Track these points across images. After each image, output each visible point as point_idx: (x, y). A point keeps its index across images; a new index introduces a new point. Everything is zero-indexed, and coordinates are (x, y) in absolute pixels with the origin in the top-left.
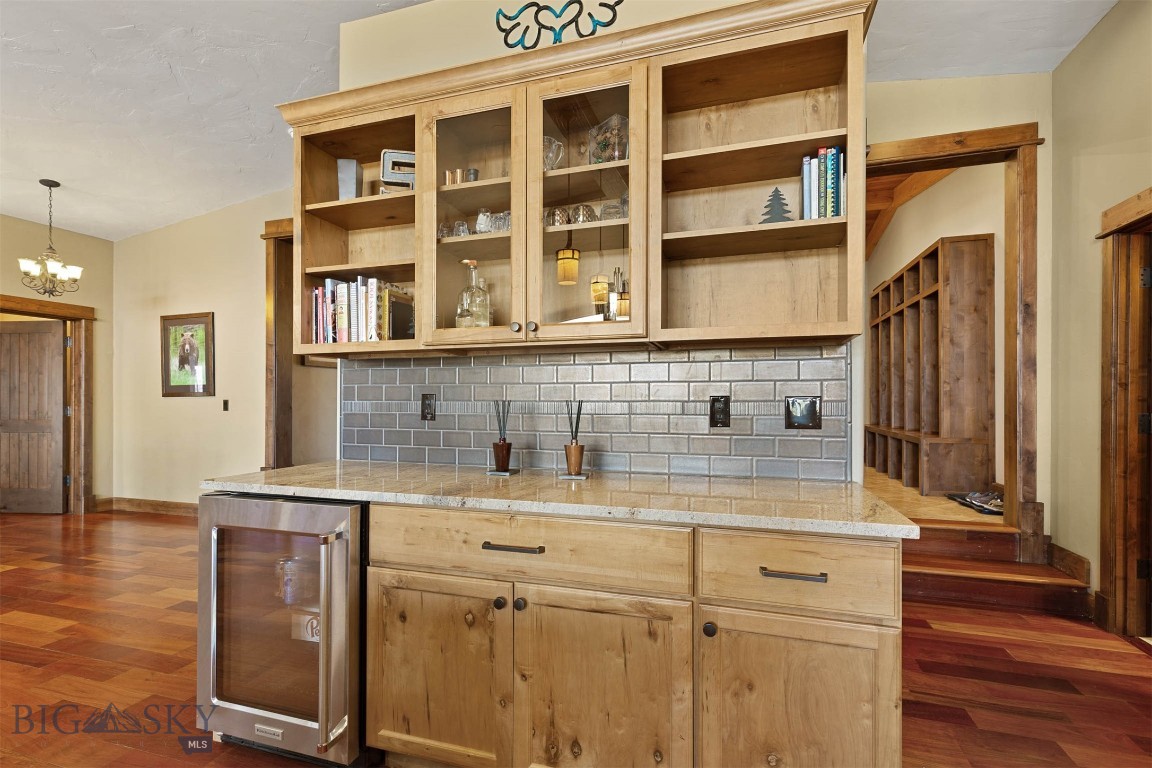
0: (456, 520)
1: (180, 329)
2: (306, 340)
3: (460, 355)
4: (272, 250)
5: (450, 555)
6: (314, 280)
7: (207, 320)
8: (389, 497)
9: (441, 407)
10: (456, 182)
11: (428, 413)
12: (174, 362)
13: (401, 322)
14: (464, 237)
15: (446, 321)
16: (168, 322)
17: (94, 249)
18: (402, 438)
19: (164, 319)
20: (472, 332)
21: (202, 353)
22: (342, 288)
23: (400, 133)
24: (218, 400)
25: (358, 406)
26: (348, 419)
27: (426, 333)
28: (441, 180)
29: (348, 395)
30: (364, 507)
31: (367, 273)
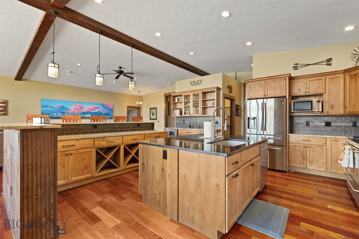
0: (184, 130)
1: (152, 110)
2: (173, 115)
3: (187, 117)
4: (165, 98)
5: (184, 133)
6: (173, 109)
7: (156, 108)
8: (180, 129)
9: (185, 122)
10: (186, 101)
11: (184, 122)
12: (151, 115)
13: (181, 114)
14: (187, 106)
15: (185, 114)
16: (151, 109)
17: (141, 98)
18: (182, 125)
19: (150, 108)
20: (186, 115)
21: (155, 113)
22: (176, 110)
23: (181, 95)
24: (157, 121)
25: (177, 122)
26: (176, 123)
27: (183, 115)
28: (184, 101)
29: (176, 121)
30: (178, 130)
31: (178, 109)
